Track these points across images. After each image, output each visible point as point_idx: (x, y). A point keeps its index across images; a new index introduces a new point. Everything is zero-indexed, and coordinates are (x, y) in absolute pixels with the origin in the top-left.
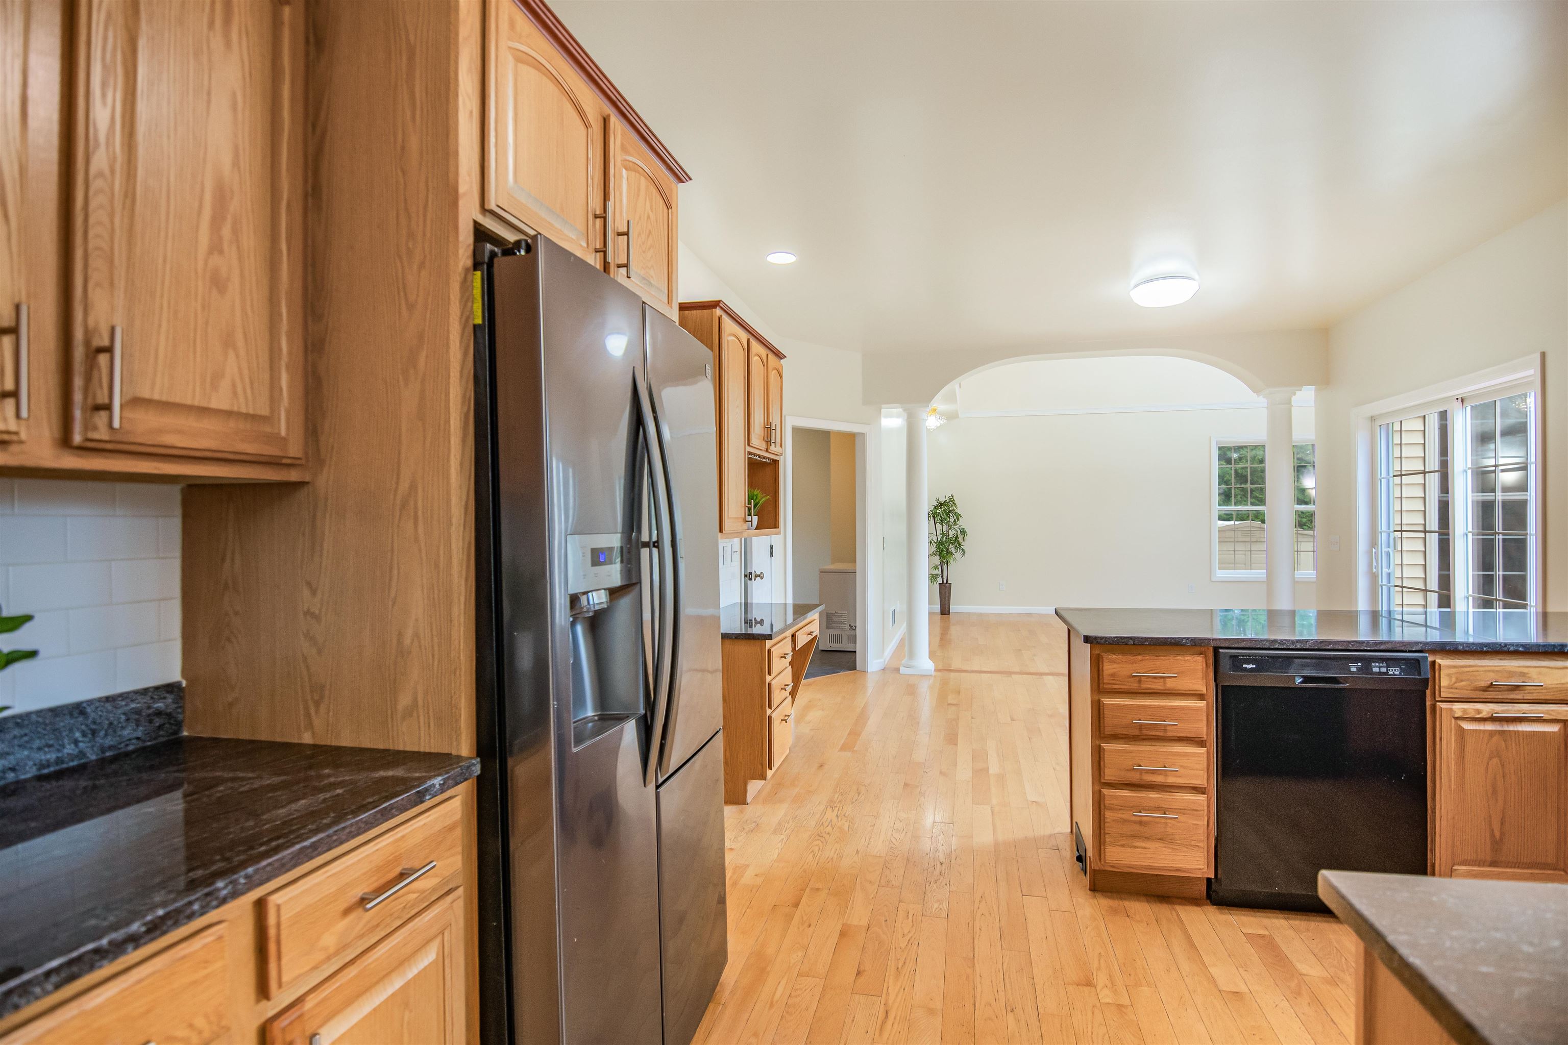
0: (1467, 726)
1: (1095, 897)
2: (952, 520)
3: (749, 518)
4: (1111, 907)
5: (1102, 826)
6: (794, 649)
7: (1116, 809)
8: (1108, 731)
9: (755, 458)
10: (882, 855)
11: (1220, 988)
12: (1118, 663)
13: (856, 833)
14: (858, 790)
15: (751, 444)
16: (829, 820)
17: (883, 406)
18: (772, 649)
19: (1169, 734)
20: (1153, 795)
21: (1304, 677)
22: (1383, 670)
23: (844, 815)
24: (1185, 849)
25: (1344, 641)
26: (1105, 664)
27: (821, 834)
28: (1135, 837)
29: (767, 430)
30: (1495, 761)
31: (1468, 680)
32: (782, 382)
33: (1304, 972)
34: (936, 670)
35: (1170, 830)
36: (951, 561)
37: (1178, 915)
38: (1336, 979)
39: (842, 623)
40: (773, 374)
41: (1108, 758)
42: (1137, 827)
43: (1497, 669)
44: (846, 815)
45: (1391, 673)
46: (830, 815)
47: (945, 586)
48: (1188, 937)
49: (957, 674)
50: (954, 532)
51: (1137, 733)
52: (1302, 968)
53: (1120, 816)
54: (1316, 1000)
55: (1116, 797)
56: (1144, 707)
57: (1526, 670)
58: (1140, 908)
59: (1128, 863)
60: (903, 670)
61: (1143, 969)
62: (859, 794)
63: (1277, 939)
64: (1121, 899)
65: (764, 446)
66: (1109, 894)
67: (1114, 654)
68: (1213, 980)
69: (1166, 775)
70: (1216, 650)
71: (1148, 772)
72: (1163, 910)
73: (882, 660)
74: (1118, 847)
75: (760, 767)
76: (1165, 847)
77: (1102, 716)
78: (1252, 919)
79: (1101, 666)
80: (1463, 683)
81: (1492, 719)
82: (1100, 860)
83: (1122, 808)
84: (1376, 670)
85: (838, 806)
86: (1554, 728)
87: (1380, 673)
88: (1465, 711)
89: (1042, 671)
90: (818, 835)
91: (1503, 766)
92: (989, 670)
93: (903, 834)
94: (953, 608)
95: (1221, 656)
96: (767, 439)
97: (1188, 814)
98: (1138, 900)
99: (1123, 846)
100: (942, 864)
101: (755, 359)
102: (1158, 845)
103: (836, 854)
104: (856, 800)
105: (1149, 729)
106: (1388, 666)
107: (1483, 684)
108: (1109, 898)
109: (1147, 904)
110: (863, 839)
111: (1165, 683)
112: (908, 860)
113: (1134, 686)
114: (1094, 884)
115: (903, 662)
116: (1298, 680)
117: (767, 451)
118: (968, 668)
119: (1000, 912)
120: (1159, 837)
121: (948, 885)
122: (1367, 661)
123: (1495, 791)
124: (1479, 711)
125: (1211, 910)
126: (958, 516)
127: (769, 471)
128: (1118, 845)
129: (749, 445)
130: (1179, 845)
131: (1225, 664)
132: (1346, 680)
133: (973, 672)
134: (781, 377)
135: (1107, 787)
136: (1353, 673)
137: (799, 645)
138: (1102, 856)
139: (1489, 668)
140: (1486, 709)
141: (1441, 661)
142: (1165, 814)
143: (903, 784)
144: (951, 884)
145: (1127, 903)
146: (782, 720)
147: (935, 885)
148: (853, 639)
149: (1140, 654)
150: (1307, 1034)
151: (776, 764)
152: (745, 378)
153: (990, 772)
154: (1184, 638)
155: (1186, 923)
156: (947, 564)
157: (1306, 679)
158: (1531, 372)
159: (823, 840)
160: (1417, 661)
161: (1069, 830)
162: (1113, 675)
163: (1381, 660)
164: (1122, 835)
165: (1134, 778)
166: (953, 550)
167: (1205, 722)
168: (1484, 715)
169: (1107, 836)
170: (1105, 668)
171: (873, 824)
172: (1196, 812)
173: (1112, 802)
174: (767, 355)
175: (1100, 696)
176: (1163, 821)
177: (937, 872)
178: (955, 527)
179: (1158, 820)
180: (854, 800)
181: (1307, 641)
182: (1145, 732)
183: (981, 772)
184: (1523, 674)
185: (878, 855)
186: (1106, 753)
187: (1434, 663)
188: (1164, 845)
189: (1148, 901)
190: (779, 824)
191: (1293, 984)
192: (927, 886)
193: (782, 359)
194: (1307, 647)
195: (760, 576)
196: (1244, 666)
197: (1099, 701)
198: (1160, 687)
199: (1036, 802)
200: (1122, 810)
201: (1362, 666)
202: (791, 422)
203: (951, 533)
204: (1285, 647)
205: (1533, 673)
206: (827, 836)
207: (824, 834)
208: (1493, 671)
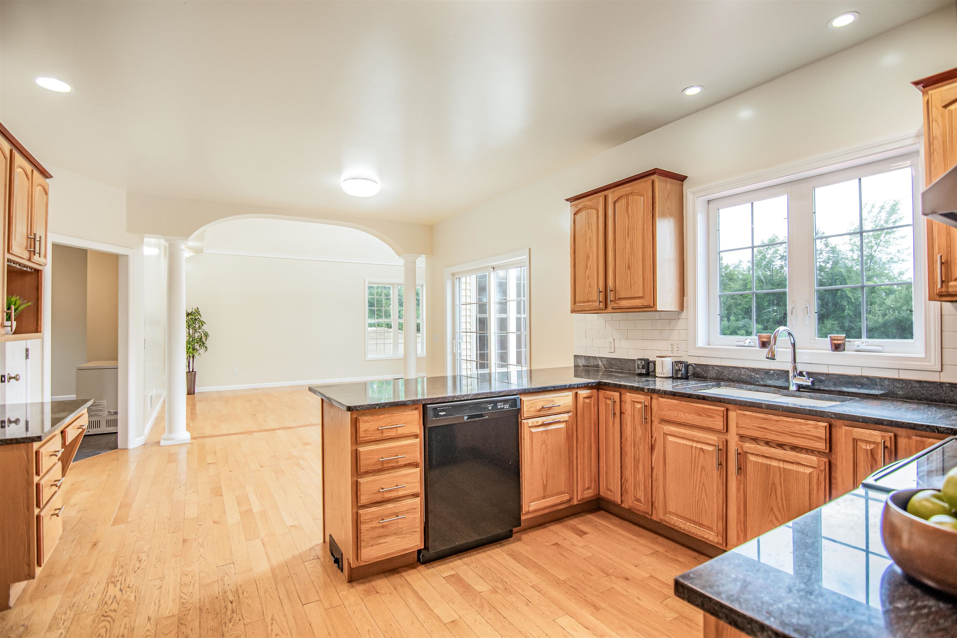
0: (534, 430)
1: (353, 587)
2: (197, 326)
3: (9, 323)
4: (365, 590)
5: (359, 536)
6: (64, 444)
7: (368, 522)
8: (363, 469)
9: (14, 265)
10: (175, 613)
11: (444, 623)
12: (369, 422)
13: (144, 600)
14: (138, 558)
15: (11, 251)
16: (112, 597)
17: (146, 235)
18: (42, 450)
19: (400, 463)
20: (390, 506)
21: (468, 416)
22: (502, 406)
23: (129, 587)
24: (409, 535)
25: (485, 393)
26: (361, 424)
27: (106, 614)
28: (380, 537)
29: (31, 241)
30: (544, 445)
31: (534, 407)
32: (47, 199)
33: (480, 590)
34: (193, 438)
35: (400, 526)
36: (196, 355)
37: (406, 580)
38: (496, 588)
39: (100, 410)
40: (38, 190)
41: (363, 489)
42: (381, 530)
43: (544, 399)
44: (131, 586)
45: (505, 408)
46: (113, 591)
47: (191, 374)
48: (416, 593)
49: (211, 439)
50: (199, 334)
51: (380, 467)
52: (478, 588)
53: (370, 526)
54: (492, 608)
55: (368, 514)
56: (384, 449)
57: (552, 399)
58: (382, 584)
59: (375, 556)
60: (163, 443)
61: (398, 629)
62: (140, 561)
63: (461, 575)
64: (370, 581)
65: (26, 255)
66: (361, 581)
67: (366, 416)
68: (438, 618)
69: (398, 491)
70: (424, 406)
71: (387, 491)
72: (396, 579)
73: (143, 437)
74: (369, 548)
75: (26, 568)
76: (397, 538)
77: (358, 460)
78: (444, 566)
79: (358, 426)
80: (532, 409)
81: (543, 425)
82: (357, 560)
83: (372, 520)
84: (499, 407)
85: (120, 579)
86: (562, 425)
87: (501, 408)
88: (533, 423)
89: (274, 428)
90: (103, 616)
91: (546, 447)
92: (235, 432)
93: (191, 586)
94: (197, 390)
95: (428, 409)
96: (30, 248)
97: (411, 512)
98: (380, 578)
99: (372, 546)
100: (232, 602)
101: (18, 171)
102: (393, 538)
103: (126, 629)
104: (139, 568)
105: (388, 463)
106: (504, 405)
107: (539, 408)
108: (363, 583)
109: (385, 579)
110: (153, 604)
111: (397, 431)
112: (201, 610)
113: (378, 436)
114: (351, 577)
115: (163, 436)
116: (466, 418)
117: (29, 260)
118: (219, 433)
119: (290, 627)
120: (393, 533)
121: (241, 619)
122: (495, 403)
123: (544, 462)
124: (538, 422)
125: (422, 568)
126: (203, 323)
127: (29, 281)
128: (369, 546)
129: (8, 251)
130: (405, 534)
131: (430, 414)
132: (487, 414)
133: (222, 435)
134: (46, 193)
135: (362, 508)
136: (490, 410)
137: (69, 439)
138: (359, 557)
139: (541, 400)
140: (540, 420)
141: (525, 398)
142: (397, 516)
143: (182, 540)
144: (244, 617)
145: (373, 583)
146: (52, 515)
147: (230, 625)
148: (115, 423)
149: (382, 414)
150: (496, 633)
151: (46, 557)
152: (5, 186)
153: (254, 511)
154: (408, 401)
155: (412, 583)
156: (193, 357)
157: (470, 417)
158: (525, 257)
159: (109, 619)
160: (515, 400)
161: (322, 541)
162: (365, 431)
163: (500, 401)
164: (372, 538)
165: (379, 497)
166: (198, 347)
167: (419, 452)
168: (540, 423)
169: (362, 542)
170: (361, 426)
171: (159, 586)
172: (414, 510)
173: (365, 518)
174: (32, 171)
175: (357, 447)
176: (396, 521)
177: (229, 612)
178: (199, 331)
179: (393, 522)
180: (136, 569)
181: (469, 395)
182: (385, 465)
183: (247, 513)
184: (553, 401)
185: (171, 614)
186: (361, 485)
187: (521, 399)
188: (397, 537)
189: (386, 577)
190: (55, 618)
191: (478, 601)
192: (223, 627)
193: (48, 178)
194: (469, 398)
195: (16, 378)
196: (440, 413)
197: (357, 450)
198: (395, 434)
199: (293, 526)
200: (371, 521)
201: (493, 406)
202: (53, 238)
203: (197, 335)
204: (459, 399)
205: (556, 399)
206: (113, 614)
207: (110, 613)
208: (542, 401)
